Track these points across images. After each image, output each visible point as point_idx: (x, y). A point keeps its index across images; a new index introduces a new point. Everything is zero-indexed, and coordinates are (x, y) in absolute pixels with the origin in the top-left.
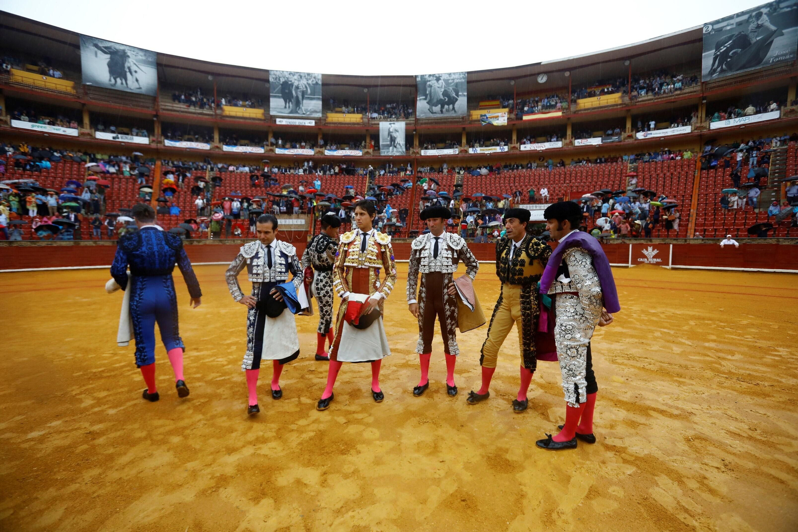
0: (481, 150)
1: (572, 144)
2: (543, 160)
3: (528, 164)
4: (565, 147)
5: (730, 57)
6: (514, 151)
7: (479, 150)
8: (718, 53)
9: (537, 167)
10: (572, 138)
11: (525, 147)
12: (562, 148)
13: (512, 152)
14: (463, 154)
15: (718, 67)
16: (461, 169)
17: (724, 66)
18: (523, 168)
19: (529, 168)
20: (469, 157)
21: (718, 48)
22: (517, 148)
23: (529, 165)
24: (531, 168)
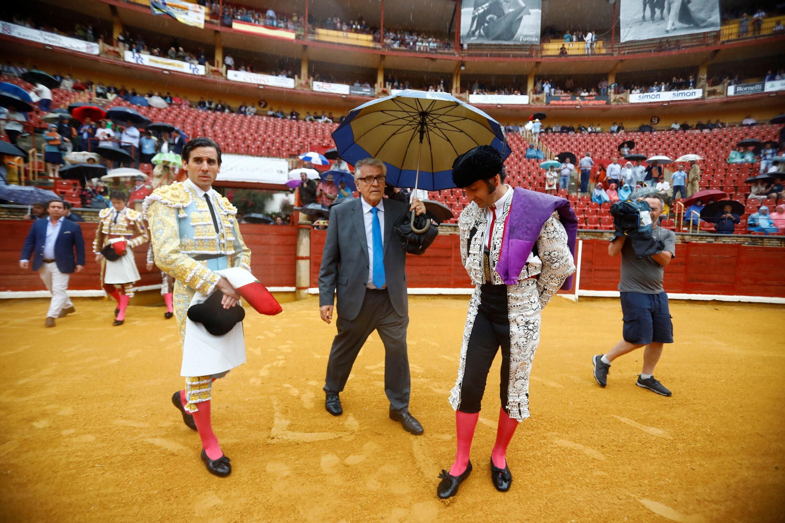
0: (151, 60)
1: (309, 87)
2: (265, 106)
3: (241, 107)
4: (299, 88)
5: (488, 22)
6: (216, 77)
7: (147, 60)
8: (477, 14)
9: (256, 114)
10: (309, 78)
11: (236, 76)
12: (294, 89)
13: (211, 77)
14: (112, 58)
15: (476, 30)
16: (109, 90)
17: (482, 31)
18: (232, 111)
19: (242, 113)
20: (125, 67)
21: (476, 7)
22: (221, 74)
23: (243, 109)
24: (244, 113)
